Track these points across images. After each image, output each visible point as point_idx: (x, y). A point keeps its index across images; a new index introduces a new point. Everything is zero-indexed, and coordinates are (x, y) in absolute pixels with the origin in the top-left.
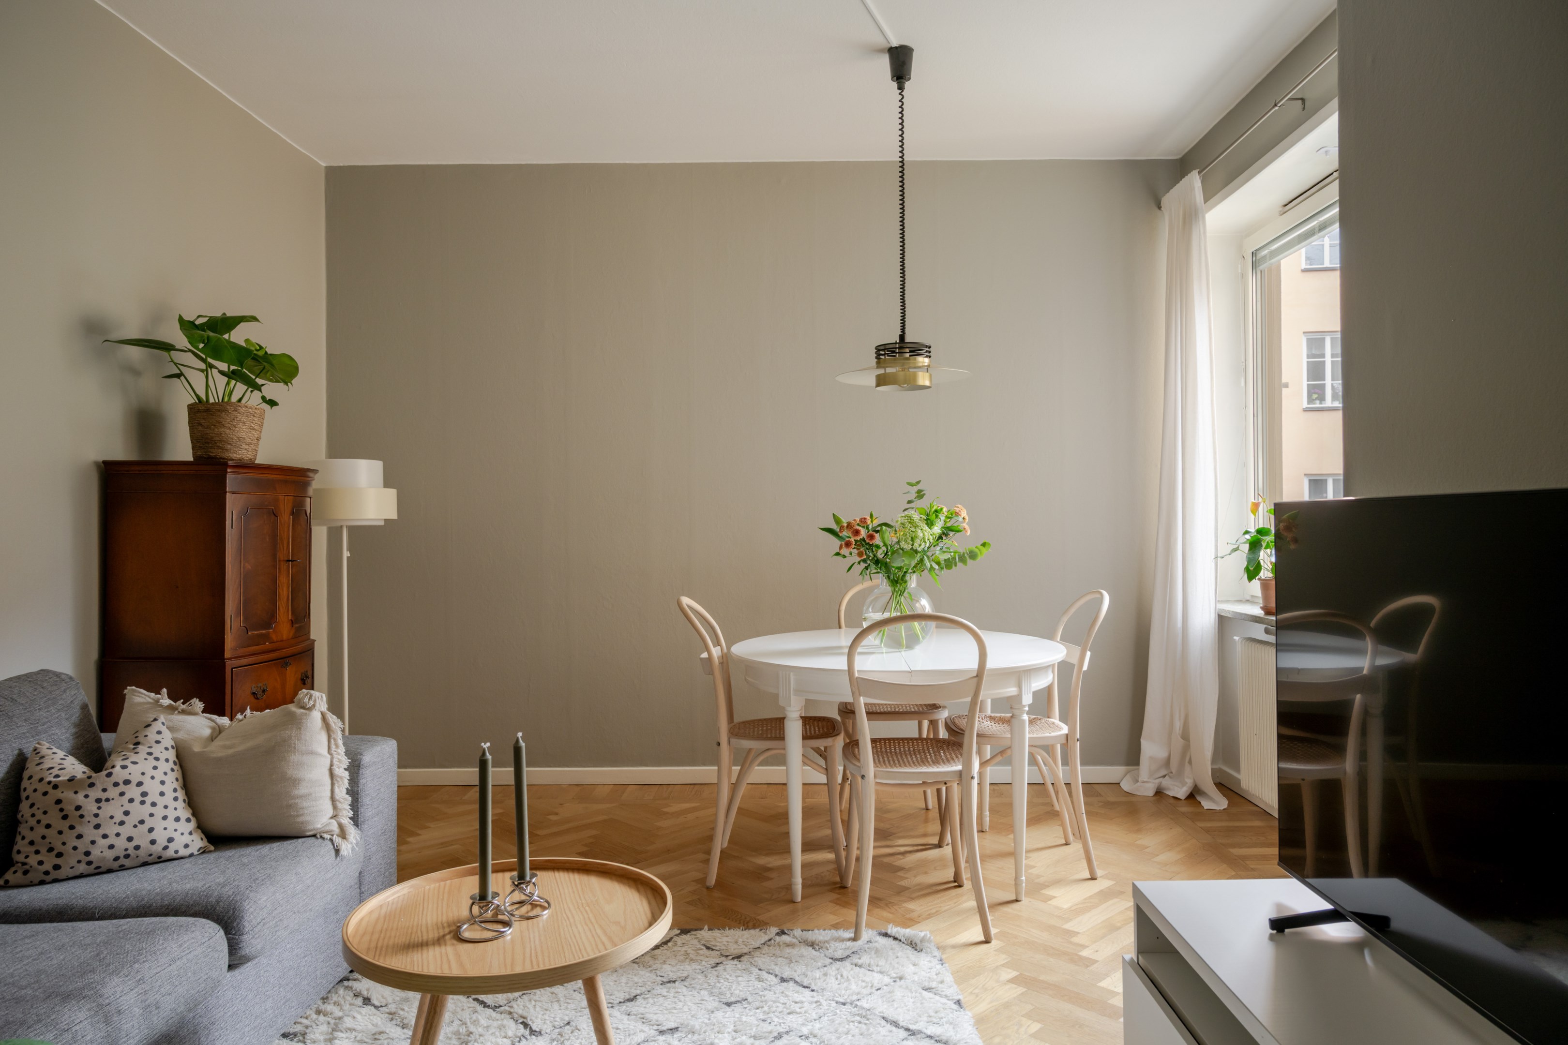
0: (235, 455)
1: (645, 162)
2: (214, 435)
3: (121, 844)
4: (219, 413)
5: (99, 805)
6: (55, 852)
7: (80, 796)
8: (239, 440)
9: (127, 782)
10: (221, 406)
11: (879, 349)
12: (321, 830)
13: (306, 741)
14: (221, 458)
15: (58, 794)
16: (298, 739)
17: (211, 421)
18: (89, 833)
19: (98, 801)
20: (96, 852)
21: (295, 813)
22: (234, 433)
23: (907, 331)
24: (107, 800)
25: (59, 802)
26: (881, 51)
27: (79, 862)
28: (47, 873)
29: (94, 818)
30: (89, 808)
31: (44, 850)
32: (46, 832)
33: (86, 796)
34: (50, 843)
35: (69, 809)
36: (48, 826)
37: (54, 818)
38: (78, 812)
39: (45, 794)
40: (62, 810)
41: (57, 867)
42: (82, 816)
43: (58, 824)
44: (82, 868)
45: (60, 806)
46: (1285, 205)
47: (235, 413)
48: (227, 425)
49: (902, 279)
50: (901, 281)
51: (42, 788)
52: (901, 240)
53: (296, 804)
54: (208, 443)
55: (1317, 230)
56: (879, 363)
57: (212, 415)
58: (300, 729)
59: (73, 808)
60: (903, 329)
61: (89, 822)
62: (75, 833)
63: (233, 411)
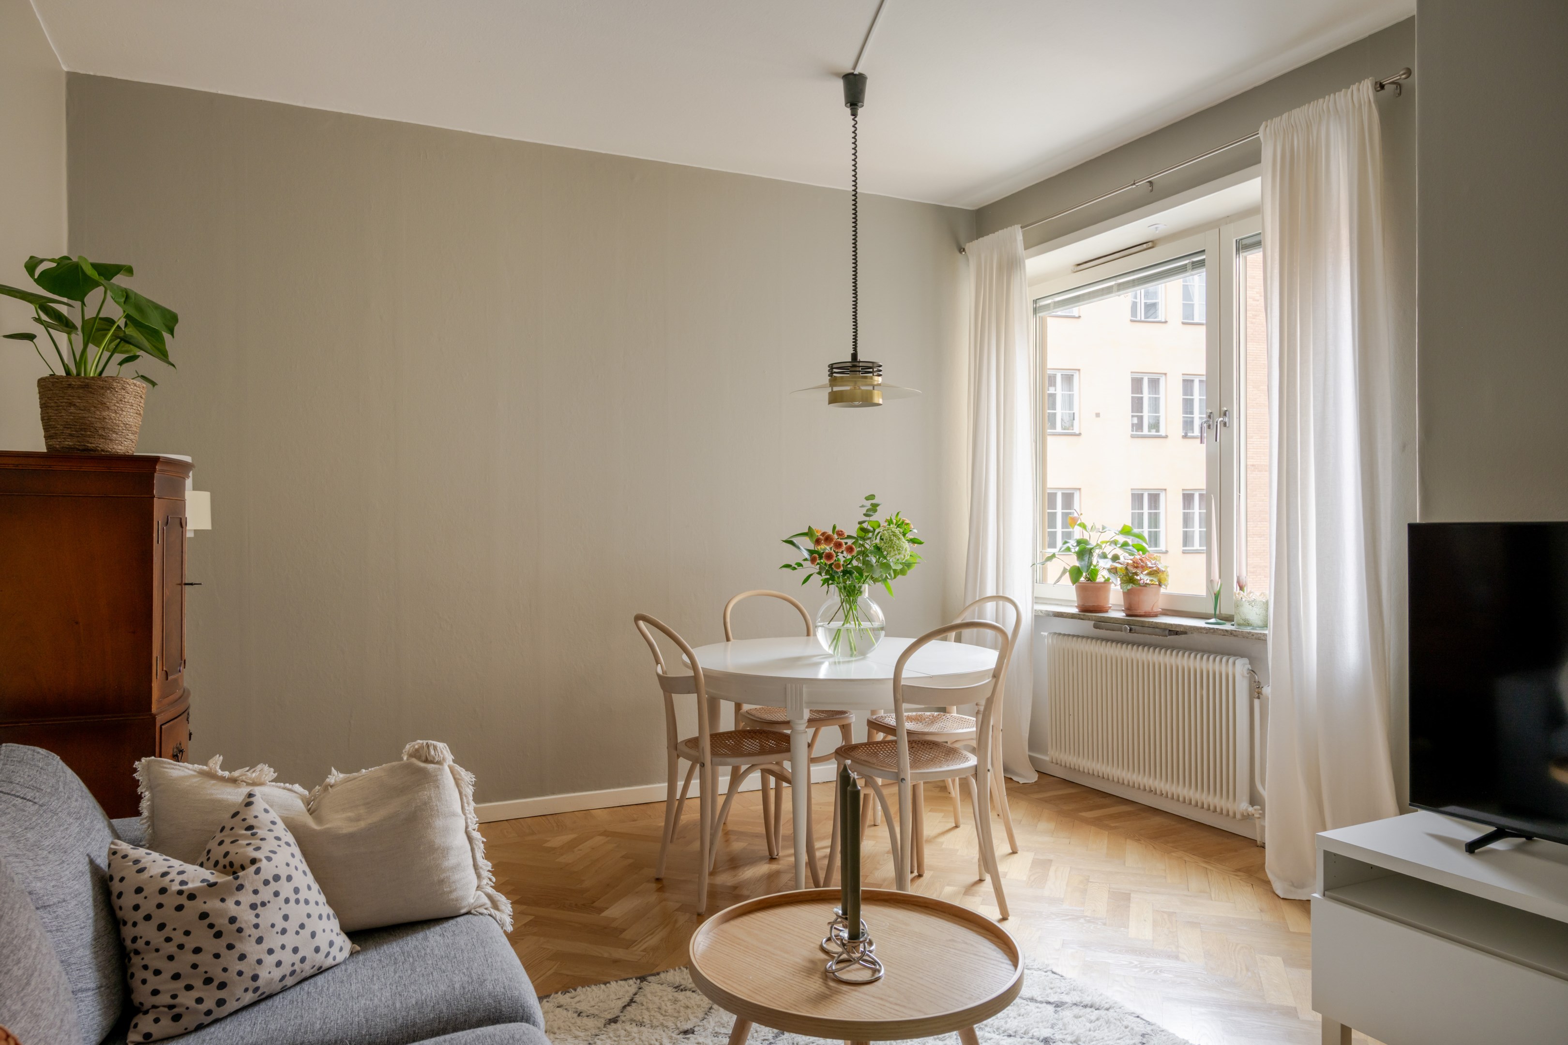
0: (120, 447)
1: (490, 134)
2: (93, 420)
3: (287, 957)
4: (103, 391)
5: (256, 912)
6: (216, 983)
7: (230, 904)
8: (126, 428)
9: (277, 878)
10: (105, 381)
11: (832, 367)
12: (474, 905)
13: (447, 801)
14: (103, 451)
15: (199, 906)
16: (439, 800)
17: (90, 401)
18: (253, 951)
19: (253, 907)
20: (263, 974)
21: (448, 889)
22: (120, 419)
23: (858, 349)
24: (263, 904)
25: (204, 916)
26: (837, 75)
27: (246, 990)
28: (209, 1013)
29: (254, 930)
30: (246, 918)
31: (198, 983)
32: (195, 958)
33: (238, 903)
34: (206, 972)
35: (222, 923)
36: (197, 950)
37: (202, 937)
38: (234, 925)
39: (180, 908)
40: (211, 926)
41: (221, 1003)
42: (240, 930)
43: (210, 945)
44: (249, 997)
45: (207, 921)
46: (1079, 265)
47: (123, 392)
48: (113, 408)
49: (854, 299)
50: (853, 301)
51: (170, 901)
52: (854, 261)
53: (448, 878)
54: (85, 430)
55: (1115, 288)
56: (833, 381)
57: (91, 392)
58: (438, 787)
59: (227, 921)
60: (855, 349)
61: (250, 936)
62: (235, 953)
63: (120, 389)
